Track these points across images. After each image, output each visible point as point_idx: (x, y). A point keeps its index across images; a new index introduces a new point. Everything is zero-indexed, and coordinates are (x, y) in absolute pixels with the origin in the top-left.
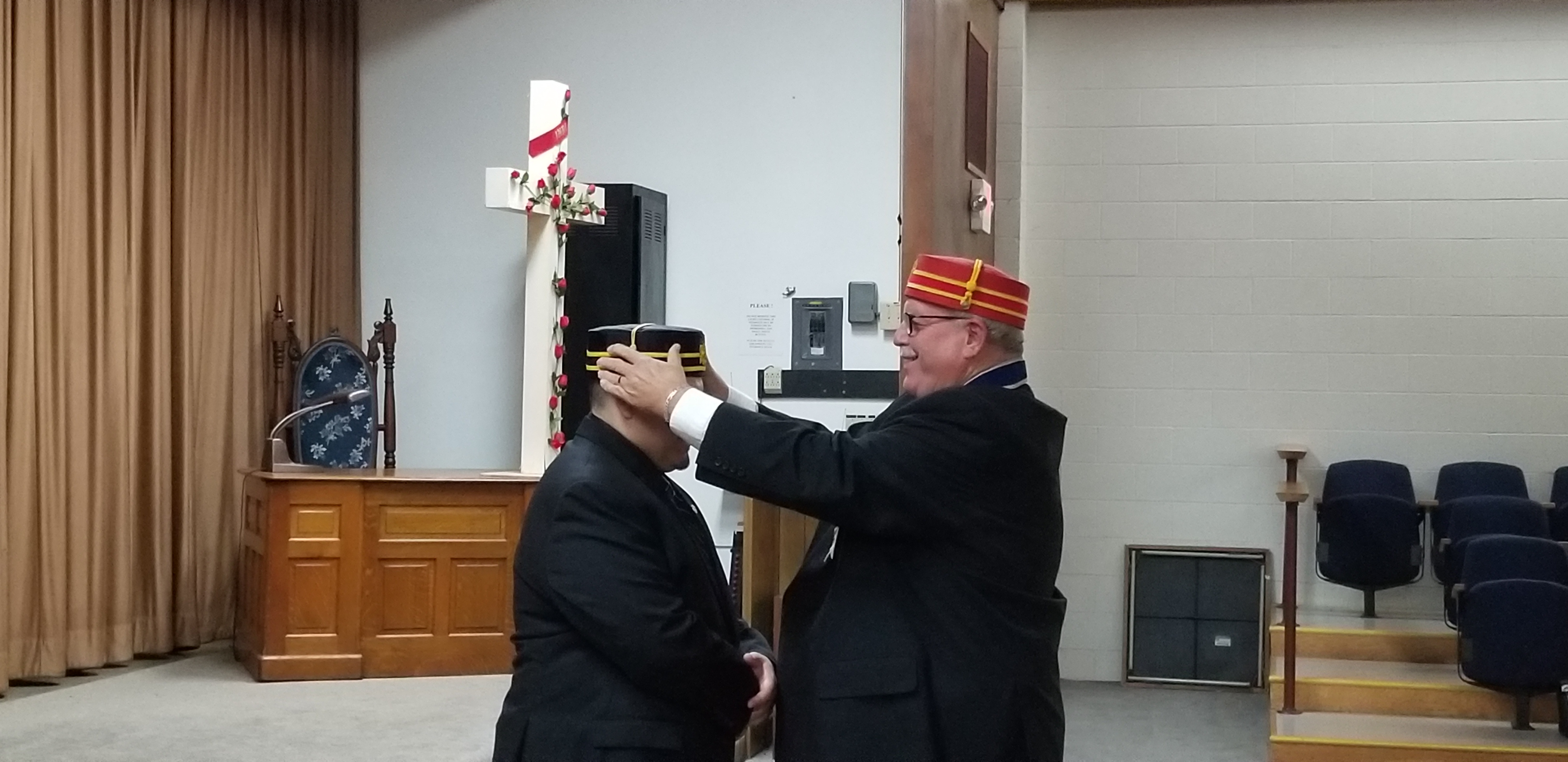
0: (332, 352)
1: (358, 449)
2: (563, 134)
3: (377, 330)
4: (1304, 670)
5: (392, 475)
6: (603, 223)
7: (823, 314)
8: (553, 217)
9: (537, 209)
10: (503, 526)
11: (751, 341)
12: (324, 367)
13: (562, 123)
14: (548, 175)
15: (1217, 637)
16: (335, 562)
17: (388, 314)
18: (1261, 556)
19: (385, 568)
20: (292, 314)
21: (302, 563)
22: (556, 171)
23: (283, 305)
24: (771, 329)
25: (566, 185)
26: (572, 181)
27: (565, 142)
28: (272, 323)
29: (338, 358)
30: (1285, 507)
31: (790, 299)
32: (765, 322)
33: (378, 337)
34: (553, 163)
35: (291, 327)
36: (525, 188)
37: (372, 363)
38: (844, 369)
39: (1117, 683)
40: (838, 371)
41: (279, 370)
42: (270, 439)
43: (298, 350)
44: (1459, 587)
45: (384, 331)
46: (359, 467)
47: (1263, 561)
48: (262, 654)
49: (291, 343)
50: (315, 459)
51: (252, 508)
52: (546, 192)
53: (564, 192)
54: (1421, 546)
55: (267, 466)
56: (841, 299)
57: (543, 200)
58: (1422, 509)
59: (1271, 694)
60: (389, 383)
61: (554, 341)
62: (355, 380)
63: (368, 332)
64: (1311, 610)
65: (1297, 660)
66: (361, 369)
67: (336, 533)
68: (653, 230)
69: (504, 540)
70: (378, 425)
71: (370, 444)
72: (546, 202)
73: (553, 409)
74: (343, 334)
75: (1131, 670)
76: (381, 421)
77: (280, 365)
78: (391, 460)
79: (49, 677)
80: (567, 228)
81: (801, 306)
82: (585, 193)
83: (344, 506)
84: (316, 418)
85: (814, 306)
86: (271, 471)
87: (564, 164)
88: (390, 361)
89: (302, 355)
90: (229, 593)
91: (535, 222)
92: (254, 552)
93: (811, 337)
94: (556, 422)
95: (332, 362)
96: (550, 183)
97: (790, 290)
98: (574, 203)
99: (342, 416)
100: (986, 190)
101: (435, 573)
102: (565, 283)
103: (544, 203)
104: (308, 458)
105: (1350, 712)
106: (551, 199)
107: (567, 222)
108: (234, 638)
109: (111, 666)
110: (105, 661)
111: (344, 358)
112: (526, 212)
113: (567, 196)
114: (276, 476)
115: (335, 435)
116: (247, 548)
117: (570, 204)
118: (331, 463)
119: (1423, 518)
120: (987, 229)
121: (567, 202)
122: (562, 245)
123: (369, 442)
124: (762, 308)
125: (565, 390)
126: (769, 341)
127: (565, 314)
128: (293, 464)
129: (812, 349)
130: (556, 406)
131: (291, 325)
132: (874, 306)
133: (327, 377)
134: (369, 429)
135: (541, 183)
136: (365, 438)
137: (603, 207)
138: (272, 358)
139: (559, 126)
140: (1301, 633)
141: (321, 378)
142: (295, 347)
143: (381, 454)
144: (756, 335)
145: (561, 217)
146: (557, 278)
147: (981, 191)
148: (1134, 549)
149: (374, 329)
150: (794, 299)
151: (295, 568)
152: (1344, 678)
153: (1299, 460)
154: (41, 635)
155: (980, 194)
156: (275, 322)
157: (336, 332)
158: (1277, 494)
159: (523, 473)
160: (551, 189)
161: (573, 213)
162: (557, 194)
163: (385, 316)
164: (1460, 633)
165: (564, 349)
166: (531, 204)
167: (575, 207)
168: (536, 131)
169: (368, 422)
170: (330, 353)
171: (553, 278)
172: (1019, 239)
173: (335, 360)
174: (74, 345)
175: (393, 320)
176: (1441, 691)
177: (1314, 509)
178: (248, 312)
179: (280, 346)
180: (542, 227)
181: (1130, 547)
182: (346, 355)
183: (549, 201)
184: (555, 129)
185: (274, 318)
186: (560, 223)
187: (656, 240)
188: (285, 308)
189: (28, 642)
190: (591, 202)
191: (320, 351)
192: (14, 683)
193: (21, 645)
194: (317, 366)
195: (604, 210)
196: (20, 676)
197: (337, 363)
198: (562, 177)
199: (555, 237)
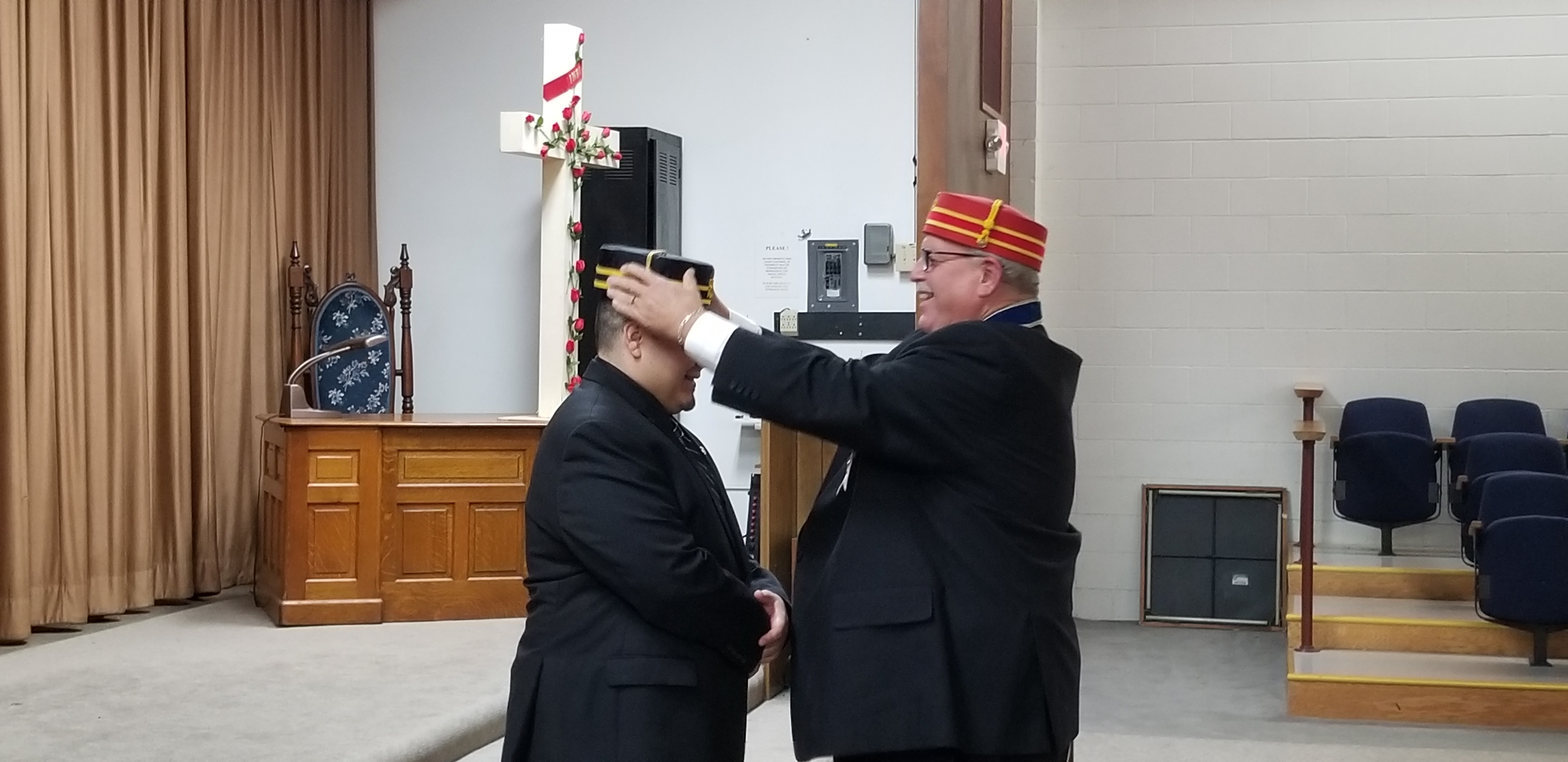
0: (349, 298)
1: (375, 394)
2: (578, 77)
3: (393, 275)
4: (1322, 609)
5: (410, 420)
6: (618, 167)
7: (839, 256)
8: (568, 160)
9: (551, 153)
10: (521, 471)
11: (767, 283)
12: (341, 313)
13: (576, 67)
14: (563, 119)
15: (1235, 576)
16: (354, 507)
17: (404, 260)
18: (1278, 495)
19: (403, 513)
20: (308, 260)
21: (322, 509)
22: (571, 115)
23: (299, 250)
24: (787, 271)
25: (580, 129)
26: (587, 125)
27: (579, 86)
28: (289, 269)
29: (355, 303)
30: (1302, 446)
31: (806, 242)
32: (781, 265)
33: (394, 283)
34: (568, 107)
35: (307, 273)
36: (539, 133)
37: (388, 308)
38: (860, 311)
39: (1137, 623)
40: (854, 313)
41: (296, 316)
42: (288, 384)
43: (314, 296)
44: (1477, 524)
45: (399, 276)
46: (377, 412)
47: (1280, 499)
48: (283, 600)
49: (308, 288)
50: (333, 404)
51: (271, 454)
52: (561, 136)
53: (579, 136)
54: (1438, 484)
55: (285, 411)
56: (857, 241)
57: (557, 144)
58: (1439, 447)
59: (1289, 633)
60: (406, 328)
61: (570, 283)
62: (372, 325)
63: (384, 278)
64: (1328, 548)
65: (1314, 597)
66: (378, 314)
67: (355, 478)
68: (668, 175)
69: (522, 484)
70: (396, 370)
71: (388, 390)
72: (561, 146)
73: (570, 353)
74: (359, 280)
75: (1148, 609)
76: (398, 367)
77: (297, 311)
78: (408, 405)
79: (72, 624)
80: (582, 172)
81: (817, 249)
82: (600, 137)
83: (361, 451)
84: (333, 364)
85: (829, 248)
86: (288, 416)
87: (579, 107)
88: (406, 306)
89: (319, 301)
90: (249, 540)
91: (550, 166)
92: (273, 498)
93: (827, 279)
94: (573, 367)
95: (349, 308)
96: (564, 127)
97: (806, 232)
98: (589, 146)
99: (360, 362)
100: (1000, 130)
101: (453, 518)
102: (580, 227)
103: (559, 147)
104: (325, 404)
105: (1368, 650)
106: (566, 143)
107: (582, 166)
108: (254, 583)
109: (132, 612)
110: (126, 607)
111: (361, 304)
112: (541, 156)
113: (582, 140)
114: (294, 422)
115: (353, 381)
116: (266, 493)
117: (585, 147)
118: (349, 409)
119: (1440, 455)
120: (1002, 169)
121: (582, 146)
122: (577, 188)
123: (386, 387)
124: (777, 251)
125: (582, 334)
126: (784, 283)
127: (581, 258)
128: (310, 410)
129: (828, 291)
130: (572, 350)
131: (308, 271)
132: (890, 248)
133: (344, 323)
134: (386, 374)
135: (556, 127)
136: (382, 383)
137: (618, 150)
138: (288, 303)
139: (573, 70)
140: (1319, 571)
141: (338, 324)
142: (311, 293)
143: (399, 399)
144: (772, 277)
145: (577, 161)
146: (572, 222)
147: (996, 131)
148: (1150, 489)
149: (390, 274)
150: (809, 242)
151: (314, 512)
152: (1362, 616)
153: (1316, 400)
154: (62, 582)
155: (996, 134)
156: (292, 268)
157: (352, 278)
158: (1294, 433)
159: (540, 417)
160: (566, 132)
161: (588, 156)
162: (572, 137)
163: (401, 261)
164: (1477, 570)
165: (581, 293)
166: (546, 147)
167: (589, 151)
168: (550, 76)
169: (385, 367)
170: (347, 299)
171: (569, 222)
172: (1035, 180)
173: (352, 305)
174: (91, 293)
175: (409, 266)
176: (1460, 627)
177: (1331, 448)
178: (264, 259)
179: (297, 292)
180: (557, 171)
181: (1146, 487)
182: (363, 300)
183: (563, 145)
184: (570, 73)
185: (290, 264)
186: (575, 167)
187: (671, 183)
188: (301, 254)
189: (50, 589)
190: (606, 145)
191: (337, 297)
192: (36, 630)
193: (43, 592)
194: (333, 312)
195: (618, 154)
196: (42, 623)
197: (354, 309)
198: (577, 121)
199: (571, 181)
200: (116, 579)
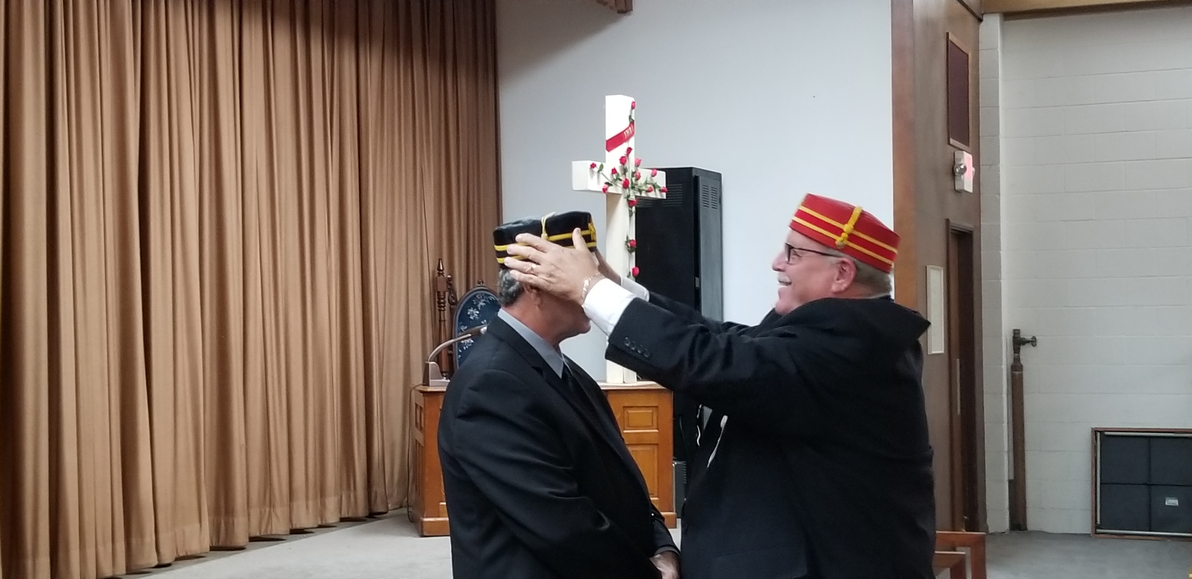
0: (479, 298)
2: (631, 134)
6: (665, 197)
8: (625, 195)
9: (611, 190)
12: (473, 309)
13: (630, 126)
14: (620, 165)
15: (1168, 498)
20: (451, 272)
22: (626, 161)
23: (444, 265)
25: (634, 171)
26: (639, 168)
27: (632, 140)
28: (437, 278)
29: (484, 302)
34: (624, 155)
35: (450, 282)
36: (601, 176)
39: (1089, 535)
41: (442, 311)
42: (428, 362)
43: (455, 298)
48: (423, 517)
49: (450, 293)
51: (418, 413)
52: (618, 177)
53: (633, 176)
55: (426, 383)
57: (616, 183)
68: (710, 201)
72: (618, 184)
74: (487, 285)
75: (1099, 525)
77: (443, 309)
79: (279, 535)
80: (636, 203)
82: (650, 176)
86: (428, 385)
87: (632, 155)
89: (458, 300)
91: (612, 199)
92: (419, 444)
95: (479, 306)
96: (621, 169)
98: (641, 184)
100: (967, 159)
102: (635, 243)
103: (616, 185)
106: (622, 182)
107: (635, 198)
109: (324, 526)
110: (320, 523)
111: (487, 303)
112: (603, 192)
113: (635, 179)
114: (430, 389)
116: (416, 441)
117: (637, 185)
120: (970, 189)
121: (635, 183)
122: (632, 215)
127: (636, 266)
128: (444, 380)
131: (451, 280)
133: (476, 316)
135: (614, 171)
137: (665, 186)
138: (437, 304)
139: (627, 129)
141: (471, 318)
142: (452, 295)
145: (631, 195)
146: (629, 239)
147: (963, 160)
154: (272, 505)
155: (962, 162)
156: (438, 277)
157: (481, 283)
160: (622, 174)
161: (640, 191)
162: (627, 178)
166: (607, 186)
167: (641, 187)
168: (611, 133)
171: (625, 240)
172: (1000, 195)
173: (482, 303)
178: (419, 272)
179: (442, 294)
180: (616, 203)
181: (1095, 430)
182: (489, 300)
183: (620, 184)
184: (625, 131)
185: (438, 275)
186: (630, 199)
187: (713, 208)
188: (445, 268)
189: (263, 510)
190: (654, 182)
191: (471, 298)
192: (253, 539)
193: (258, 511)
194: (468, 309)
195: (664, 188)
196: (258, 534)
197: (483, 306)
198: (631, 166)
199: (627, 209)
200: (311, 503)
